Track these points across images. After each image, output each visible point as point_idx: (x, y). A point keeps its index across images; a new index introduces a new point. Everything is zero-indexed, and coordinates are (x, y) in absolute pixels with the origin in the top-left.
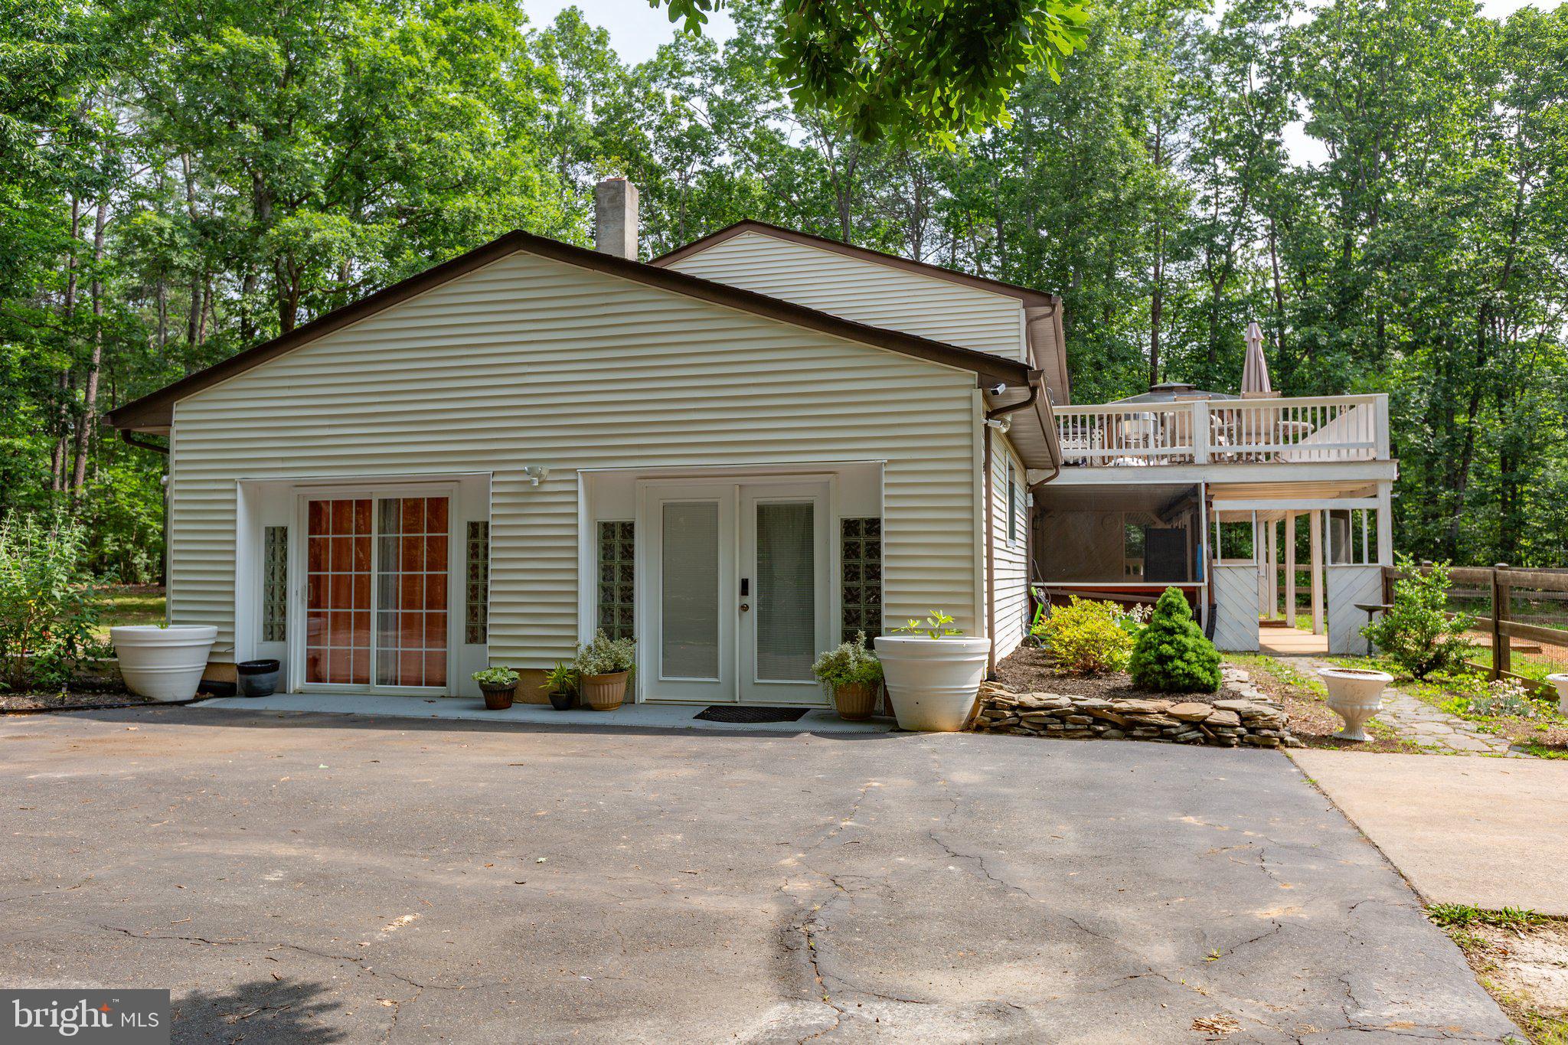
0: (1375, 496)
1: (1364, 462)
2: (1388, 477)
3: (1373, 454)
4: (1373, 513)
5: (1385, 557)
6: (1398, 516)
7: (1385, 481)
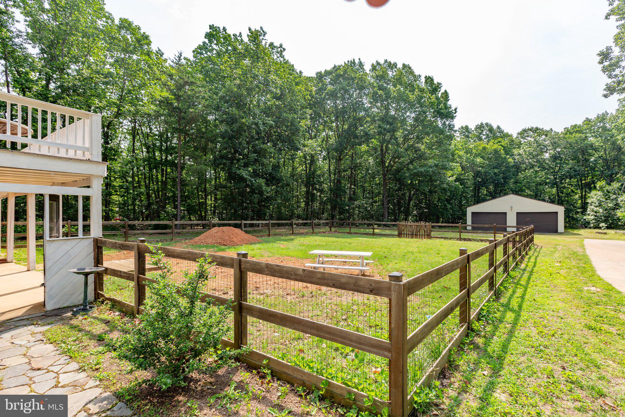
0: (89, 187)
1: (81, 160)
2: (100, 174)
3: (87, 156)
4: (87, 199)
5: (96, 231)
6: (106, 202)
7: (98, 177)
